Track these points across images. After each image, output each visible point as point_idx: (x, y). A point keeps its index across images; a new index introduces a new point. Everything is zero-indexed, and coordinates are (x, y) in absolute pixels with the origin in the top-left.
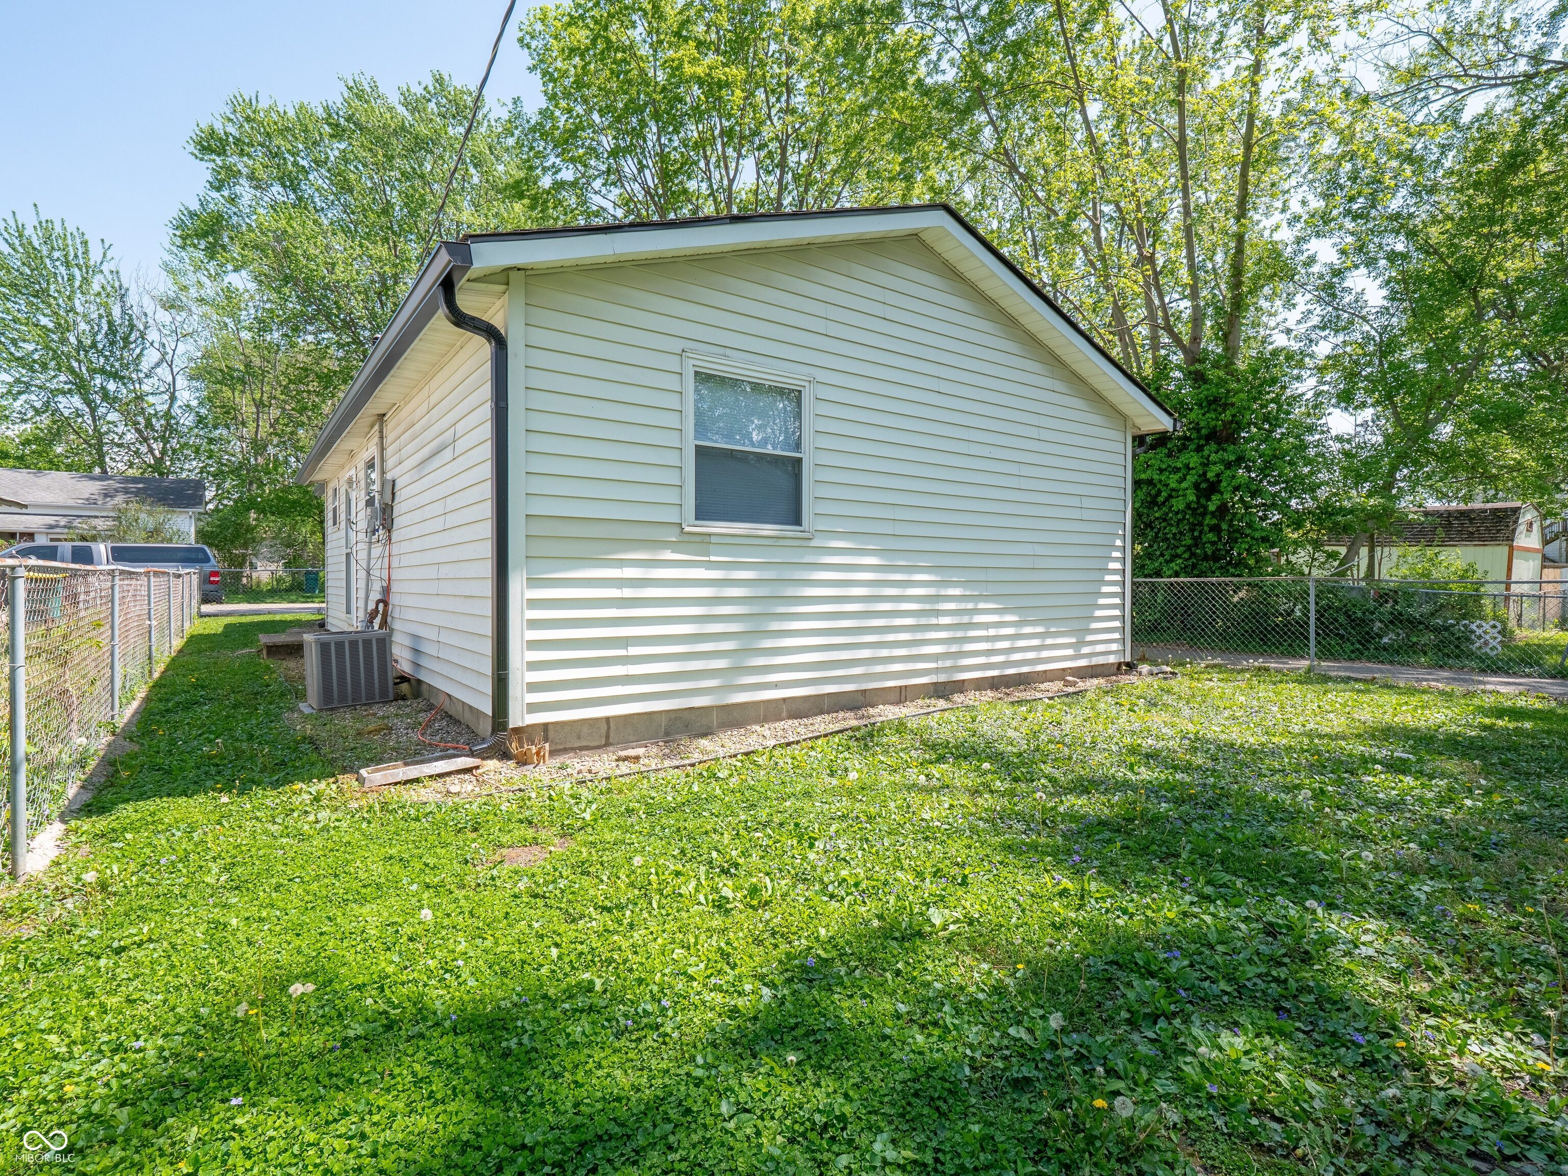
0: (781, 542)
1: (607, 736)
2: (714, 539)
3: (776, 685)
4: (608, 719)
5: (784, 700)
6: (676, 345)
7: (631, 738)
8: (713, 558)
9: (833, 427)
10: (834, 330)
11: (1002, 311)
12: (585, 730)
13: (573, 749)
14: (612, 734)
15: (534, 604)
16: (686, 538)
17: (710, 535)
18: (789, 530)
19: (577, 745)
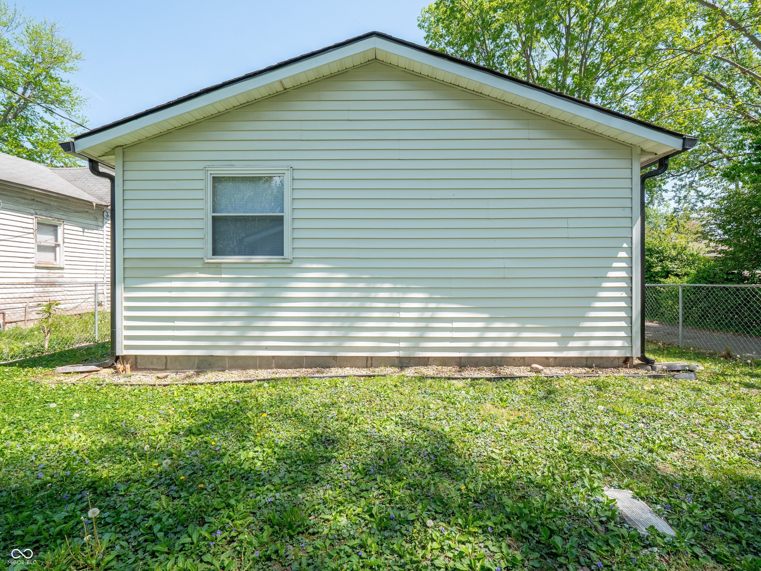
0: (268, 266)
1: (166, 365)
2: (223, 266)
3: (267, 348)
4: (166, 357)
5: (273, 357)
6: (201, 165)
7: (179, 367)
8: (223, 276)
9: (306, 194)
10: (306, 135)
11: (465, 90)
12: (155, 360)
13: (149, 369)
14: (168, 364)
15: (128, 299)
16: (207, 266)
17: (221, 263)
18: (275, 259)
19: (151, 367)
